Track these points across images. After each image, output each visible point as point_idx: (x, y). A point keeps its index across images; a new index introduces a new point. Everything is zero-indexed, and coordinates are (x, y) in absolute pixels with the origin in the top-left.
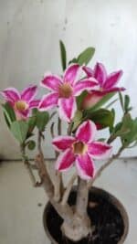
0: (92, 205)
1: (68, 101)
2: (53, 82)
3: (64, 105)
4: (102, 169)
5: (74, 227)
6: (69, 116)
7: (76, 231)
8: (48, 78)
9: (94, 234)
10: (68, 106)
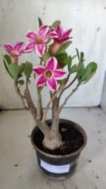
0: (63, 130)
1: (40, 45)
2: (32, 36)
3: (38, 47)
4: (67, 99)
5: (50, 139)
6: (41, 53)
7: (52, 142)
8: (30, 34)
9: (64, 145)
10: (41, 48)
